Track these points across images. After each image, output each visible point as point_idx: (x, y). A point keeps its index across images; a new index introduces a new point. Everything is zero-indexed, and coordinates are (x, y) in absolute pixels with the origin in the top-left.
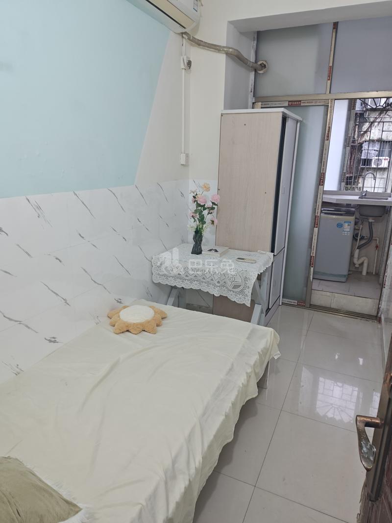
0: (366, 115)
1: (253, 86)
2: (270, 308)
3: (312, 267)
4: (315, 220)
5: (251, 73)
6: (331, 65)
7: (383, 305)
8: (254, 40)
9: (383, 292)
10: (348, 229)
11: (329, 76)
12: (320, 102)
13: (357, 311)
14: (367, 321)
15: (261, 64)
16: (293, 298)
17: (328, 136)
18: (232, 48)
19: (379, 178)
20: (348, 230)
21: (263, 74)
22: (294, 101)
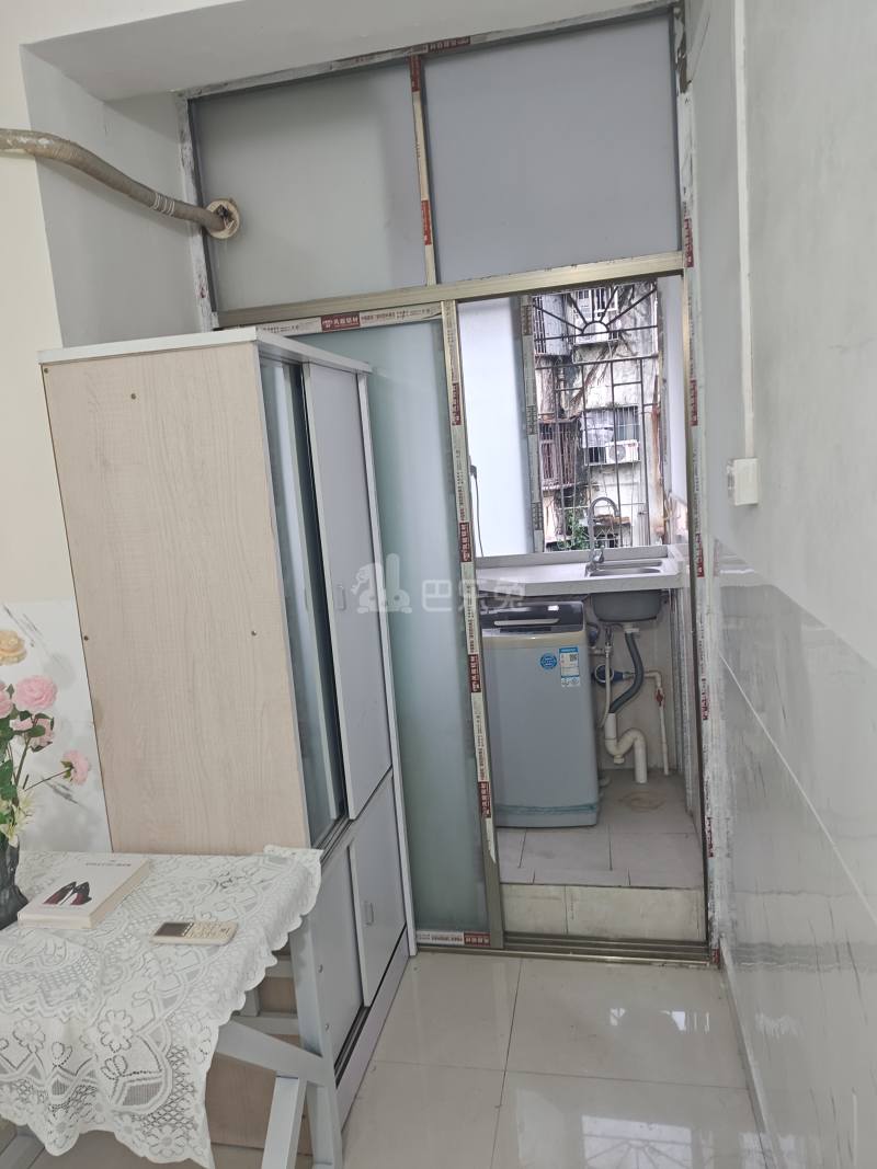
0: (576, 360)
1: (205, 281)
2: (367, 1004)
3: (489, 816)
4: (471, 669)
5: (190, 239)
6: (426, 197)
7: (719, 912)
8: (183, 141)
9: (710, 869)
10: (573, 668)
11: (427, 233)
12: (413, 313)
13: (647, 935)
14: (681, 965)
15: (217, 212)
16: (449, 924)
17: (458, 413)
18: (47, 136)
19: (627, 485)
20: (574, 672)
21: (229, 239)
22: (340, 316)
